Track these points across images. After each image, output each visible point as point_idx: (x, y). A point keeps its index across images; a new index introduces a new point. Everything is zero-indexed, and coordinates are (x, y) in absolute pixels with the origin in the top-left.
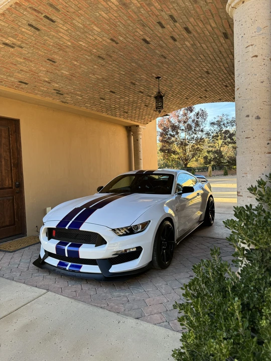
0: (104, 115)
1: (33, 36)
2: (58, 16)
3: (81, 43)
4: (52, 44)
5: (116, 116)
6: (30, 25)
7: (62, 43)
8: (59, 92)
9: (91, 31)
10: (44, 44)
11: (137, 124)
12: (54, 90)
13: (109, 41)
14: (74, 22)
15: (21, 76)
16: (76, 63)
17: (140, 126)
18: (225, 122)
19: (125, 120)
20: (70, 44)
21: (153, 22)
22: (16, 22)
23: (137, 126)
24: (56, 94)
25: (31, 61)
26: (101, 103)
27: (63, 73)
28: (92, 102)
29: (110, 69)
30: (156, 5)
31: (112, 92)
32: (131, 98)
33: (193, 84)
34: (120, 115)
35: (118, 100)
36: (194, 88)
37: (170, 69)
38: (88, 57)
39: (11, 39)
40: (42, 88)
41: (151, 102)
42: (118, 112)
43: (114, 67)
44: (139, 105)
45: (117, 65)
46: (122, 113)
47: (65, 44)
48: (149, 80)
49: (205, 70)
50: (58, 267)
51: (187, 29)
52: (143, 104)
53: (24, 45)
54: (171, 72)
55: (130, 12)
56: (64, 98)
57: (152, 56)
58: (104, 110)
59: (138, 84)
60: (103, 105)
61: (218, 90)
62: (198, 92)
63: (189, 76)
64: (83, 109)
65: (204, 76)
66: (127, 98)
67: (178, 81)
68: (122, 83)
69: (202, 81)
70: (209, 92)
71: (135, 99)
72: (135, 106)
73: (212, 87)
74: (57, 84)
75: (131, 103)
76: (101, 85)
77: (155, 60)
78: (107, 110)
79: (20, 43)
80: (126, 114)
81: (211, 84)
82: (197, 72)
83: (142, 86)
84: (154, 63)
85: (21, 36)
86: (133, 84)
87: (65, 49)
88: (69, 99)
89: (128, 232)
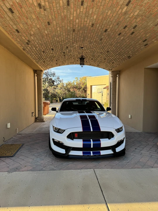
1: (60, 7)
2: (88, 4)
3: (77, 20)
4: (63, 15)
6: (68, 1)
7: (69, 16)
9: (91, 17)
10: (59, 13)
12: (28, 40)
14: (91, 9)
15: (22, 27)
16: (58, 29)
17: (43, 71)
18: (50, 74)
20: (71, 18)
21: (124, 25)
24: (25, 43)
25: (38, 20)
27: (44, 32)
28: (37, 52)
29: (69, 37)
30: (138, 19)
31: (52, 49)
32: (56, 54)
33: (91, 55)
34: (40, 63)
35: (49, 54)
36: (89, 57)
37: (94, 46)
38: (69, 28)
39: (47, 3)
40: (23, 37)
41: (61, 59)
42: (41, 61)
43: (72, 37)
44: (54, 59)
45: (75, 36)
46: (42, 62)
47: (69, 18)
48: (76, 48)
49: (109, 50)
50: (83, 156)
51: (133, 33)
52: (56, 59)
53: (48, 10)
54: (93, 47)
55: (122, 17)
56: (27, 47)
57: (97, 37)
58: (37, 58)
59: (69, 48)
60: (40, 56)
61: (98, 60)
62: (88, 59)
63: (97, 51)
64: (29, 55)
65: (103, 52)
66: (54, 54)
67: (88, 52)
68: (63, 46)
69: (98, 55)
70: (92, 60)
71: (57, 56)
72: (51, 59)
73: (97, 58)
74: (34, 38)
75: (52, 57)
76: (53, 44)
77: (94, 40)
78: (38, 58)
79: (48, 7)
80: (43, 63)
81: (100, 56)
82: (103, 50)
83: (69, 50)
84: (92, 41)
85: (54, 4)
86: (67, 47)
87: (65, 20)
88: (29, 48)
89: (118, 131)
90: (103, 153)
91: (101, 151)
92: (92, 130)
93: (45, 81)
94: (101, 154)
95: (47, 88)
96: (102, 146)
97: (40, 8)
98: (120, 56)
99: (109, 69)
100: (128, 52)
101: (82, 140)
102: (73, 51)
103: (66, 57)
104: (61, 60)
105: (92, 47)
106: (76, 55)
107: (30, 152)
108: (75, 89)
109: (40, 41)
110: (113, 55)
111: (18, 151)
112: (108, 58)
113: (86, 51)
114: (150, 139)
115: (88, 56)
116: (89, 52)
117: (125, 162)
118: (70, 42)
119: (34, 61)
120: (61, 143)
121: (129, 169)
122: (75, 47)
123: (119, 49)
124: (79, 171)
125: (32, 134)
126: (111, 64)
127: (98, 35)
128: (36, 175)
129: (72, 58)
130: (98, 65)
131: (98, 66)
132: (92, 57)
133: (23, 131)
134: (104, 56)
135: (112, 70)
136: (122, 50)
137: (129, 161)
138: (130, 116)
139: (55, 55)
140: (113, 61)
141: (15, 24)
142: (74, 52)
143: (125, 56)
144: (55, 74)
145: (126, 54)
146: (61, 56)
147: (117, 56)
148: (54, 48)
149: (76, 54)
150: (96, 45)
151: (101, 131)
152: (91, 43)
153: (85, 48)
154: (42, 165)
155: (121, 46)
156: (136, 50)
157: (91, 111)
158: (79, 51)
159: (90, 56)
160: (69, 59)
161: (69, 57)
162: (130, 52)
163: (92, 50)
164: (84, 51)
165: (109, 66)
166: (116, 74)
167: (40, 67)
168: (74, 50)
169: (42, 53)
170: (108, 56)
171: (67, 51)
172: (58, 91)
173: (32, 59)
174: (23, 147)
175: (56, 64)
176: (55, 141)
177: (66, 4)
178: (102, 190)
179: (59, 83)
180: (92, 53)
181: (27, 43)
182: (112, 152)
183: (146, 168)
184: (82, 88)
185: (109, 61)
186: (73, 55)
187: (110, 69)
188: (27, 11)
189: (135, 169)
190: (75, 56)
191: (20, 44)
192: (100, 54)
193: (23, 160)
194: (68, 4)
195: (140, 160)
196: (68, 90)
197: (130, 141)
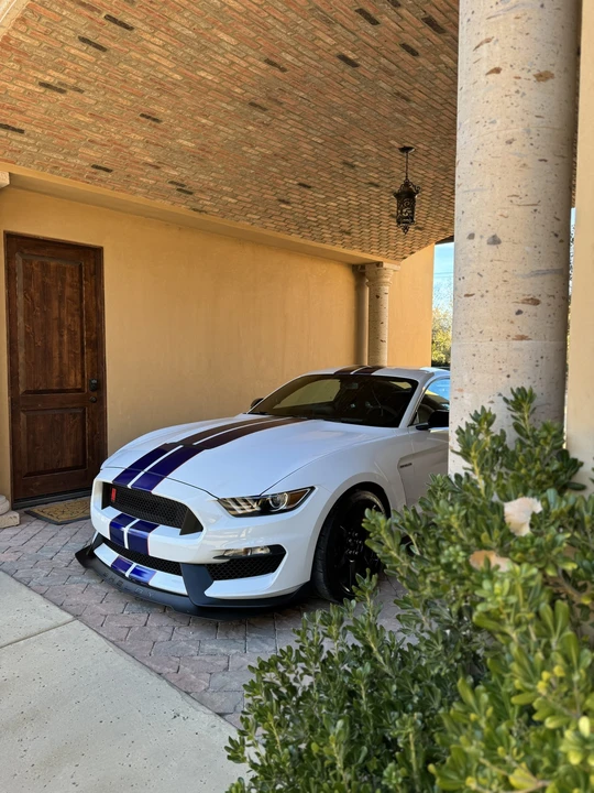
0: (295, 238)
1: (95, 64)
2: (135, 15)
3: (203, 74)
4: (140, 79)
5: (322, 240)
6: (84, 40)
8: (183, 189)
9: (217, 44)
10: (125, 81)
11: (378, 259)
12: (172, 183)
13: (264, 66)
14: (172, 25)
15: (94, 154)
16: (204, 121)
17: (385, 265)
19: (346, 251)
20: (178, 77)
21: (345, 10)
22: (54, 35)
23: (379, 264)
24: (176, 193)
25: (108, 121)
26: (282, 211)
27: (182, 145)
28: (260, 208)
29: (284, 131)
31: (304, 186)
32: (352, 198)
34: (333, 239)
35: (321, 205)
38: (227, 107)
39: (54, 73)
40: (143, 180)
42: (325, 231)
43: (294, 127)
45: (299, 122)
46: (337, 234)
47: (170, 79)
48: (385, 155)
50: (111, 568)
53: (83, 85)
56: (197, 202)
58: (293, 227)
59: (360, 164)
60: (290, 217)
64: (244, 224)
66: (343, 199)
68: (323, 164)
74: (176, 170)
75: (353, 211)
76: (274, 169)
79: (74, 80)
83: (373, 169)
85: (71, 65)
86: (349, 165)
87: (172, 89)
88: (207, 203)
91: (159, 573)
94: (152, 582)
96: (153, 552)
97: (61, 91)
101: (119, 513)
109: (214, 175)
118: (320, 144)
139: (354, 203)
141: (70, 155)
148: (303, 181)
169: (285, 206)
177: (94, 49)
181: (180, 190)
188: (48, 114)
191: (163, 199)
194: (99, 47)
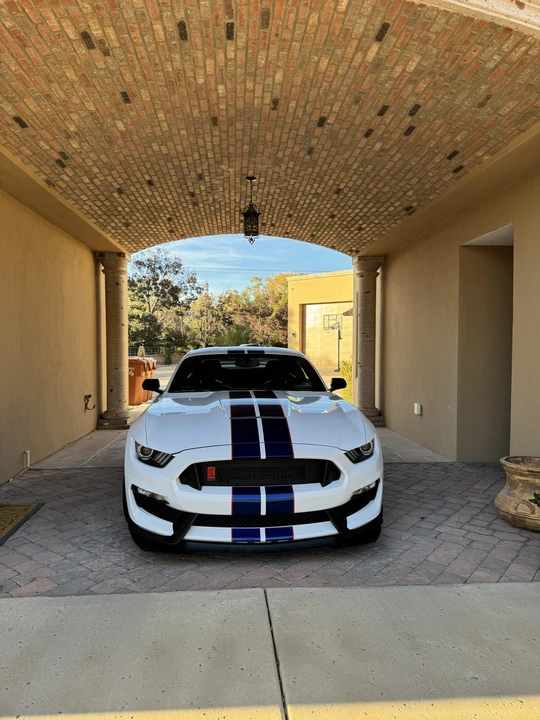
1: (157, 43)
2: (251, 34)
3: (221, 87)
4: (170, 69)
6: (182, 26)
7: (190, 74)
8: (62, 161)
9: (266, 76)
10: (156, 65)
11: (124, 251)
12: (61, 153)
14: (262, 53)
15: (31, 107)
16: (161, 115)
17: (127, 256)
18: (163, 264)
19: (111, 240)
20: (201, 81)
21: (378, 103)
22: (165, 9)
24: (53, 162)
25: (88, 85)
26: (110, 198)
27: (114, 125)
28: (97, 192)
29: (201, 142)
30: (422, 86)
31: (150, 183)
32: (165, 200)
33: (285, 202)
34: (113, 228)
35: (140, 200)
36: (278, 208)
37: (289, 171)
38: (196, 112)
39: (110, 32)
40: (42, 143)
41: (183, 215)
42: (116, 221)
43: (212, 142)
44: (162, 215)
45: (221, 140)
46: (120, 225)
47: (192, 80)
48: (232, 178)
49: (342, 186)
50: (233, 543)
51: (410, 130)
52: (168, 216)
53: (118, 52)
54: (286, 175)
55: (368, 78)
56: (59, 175)
57: (295, 144)
58: (99, 212)
59: (207, 179)
60: (108, 204)
61: (308, 220)
62: (275, 215)
63: (302, 189)
64: (69, 204)
65: (324, 194)
66: (159, 199)
67: (272, 192)
68: (186, 171)
69: (308, 201)
70: (289, 219)
71: (168, 205)
72: (152, 216)
73: (307, 213)
74: (80, 144)
75: (152, 209)
76: (148, 165)
77: (288, 152)
78: (105, 214)
79: (117, 44)
80: (124, 228)
81: (316, 208)
82: (323, 186)
83: (209, 184)
84: (280, 155)
85: (136, 34)
86: (201, 177)
87: (180, 86)
88: (66, 178)
89: (358, 456)
90: (301, 532)
91: (296, 528)
92: (263, 456)
93: (145, 288)
94: (297, 536)
95: (155, 313)
96: (298, 509)
97: (90, 46)
98: (378, 205)
99: (351, 251)
100: (405, 193)
101: (230, 488)
102: (221, 189)
103: (202, 209)
104: (185, 219)
105: (282, 174)
106: (233, 203)
107: (57, 532)
108: (248, 316)
109: (103, 157)
110: (358, 202)
111: (17, 529)
112: (343, 212)
113: (266, 189)
114: (477, 487)
115: (274, 205)
116: (278, 191)
117: (376, 563)
118: (207, 158)
119: (91, 222)
120: (159, 498)
121: (385, 588)
122: (226, 174)
123: (372, 181)
124: (214, 593)
125: (77, 471)
126: (352, 232)
127: (297, 135)
128: (62, 608)
129: (223, 211)
130: (313, 236)
131: (313, 239)
132: (288, 209)
133: (50, 460)
134: (328, 206)
135: (360, 254)
136: (384, 186)
137: (390, 559)
138: (416, 407)
139: (161, 203)
140: (361, 222)
141: (10, 100)
142: (227, 192)
143: (396, 208)
144: (179, 266)
145: (398, 200)
146: (185, 205)
147: (370, 205)
148: (155, 179)
149: (233, 198)
150: (297, 168)
151: (296, 456)
152: (277, 162)
153: (262, 180)
154: (91, 576)
155: (379, 172)
156: (428, 186)
157: (275, 392)
158: (244, 189)
159: (283, 206)
160: (214, 217)
161: (212, 208)
162: (410, 193)
163: (285, 184)
164: (260, 191)
165: (349, 240)
166: (373, 266)
167: (114, 242)
168: (226, 185)
169: (116, 195)
170: (342, 204)
171: (203, 188)
172: (192, 323)
173: (81, 215)
174: (39, 513)
175: (171, 231)
176: (140, 492)
177: (176, 34)
178: (277, 660)
179: (196, 294)
180: (287, 197)
181: (58, 161)
182: (334, 531)
183: (442, 583)
184: (274, 314)
185: (345, 223)
186: (223, 203)
187: (354, 249)
188: (45, 58)
189: (405, 588)
190: (233, 207)
191: (35, 165)
192: (314, 200)
193: (30, 558)
194: (183, 36)
195: (430, 559)
196: (224, 320)
197: (409, 492)
